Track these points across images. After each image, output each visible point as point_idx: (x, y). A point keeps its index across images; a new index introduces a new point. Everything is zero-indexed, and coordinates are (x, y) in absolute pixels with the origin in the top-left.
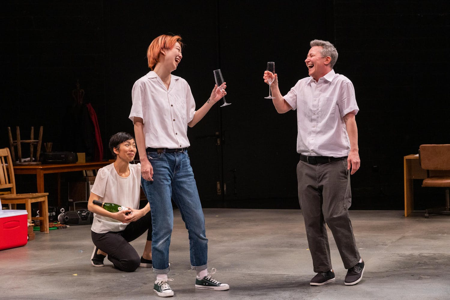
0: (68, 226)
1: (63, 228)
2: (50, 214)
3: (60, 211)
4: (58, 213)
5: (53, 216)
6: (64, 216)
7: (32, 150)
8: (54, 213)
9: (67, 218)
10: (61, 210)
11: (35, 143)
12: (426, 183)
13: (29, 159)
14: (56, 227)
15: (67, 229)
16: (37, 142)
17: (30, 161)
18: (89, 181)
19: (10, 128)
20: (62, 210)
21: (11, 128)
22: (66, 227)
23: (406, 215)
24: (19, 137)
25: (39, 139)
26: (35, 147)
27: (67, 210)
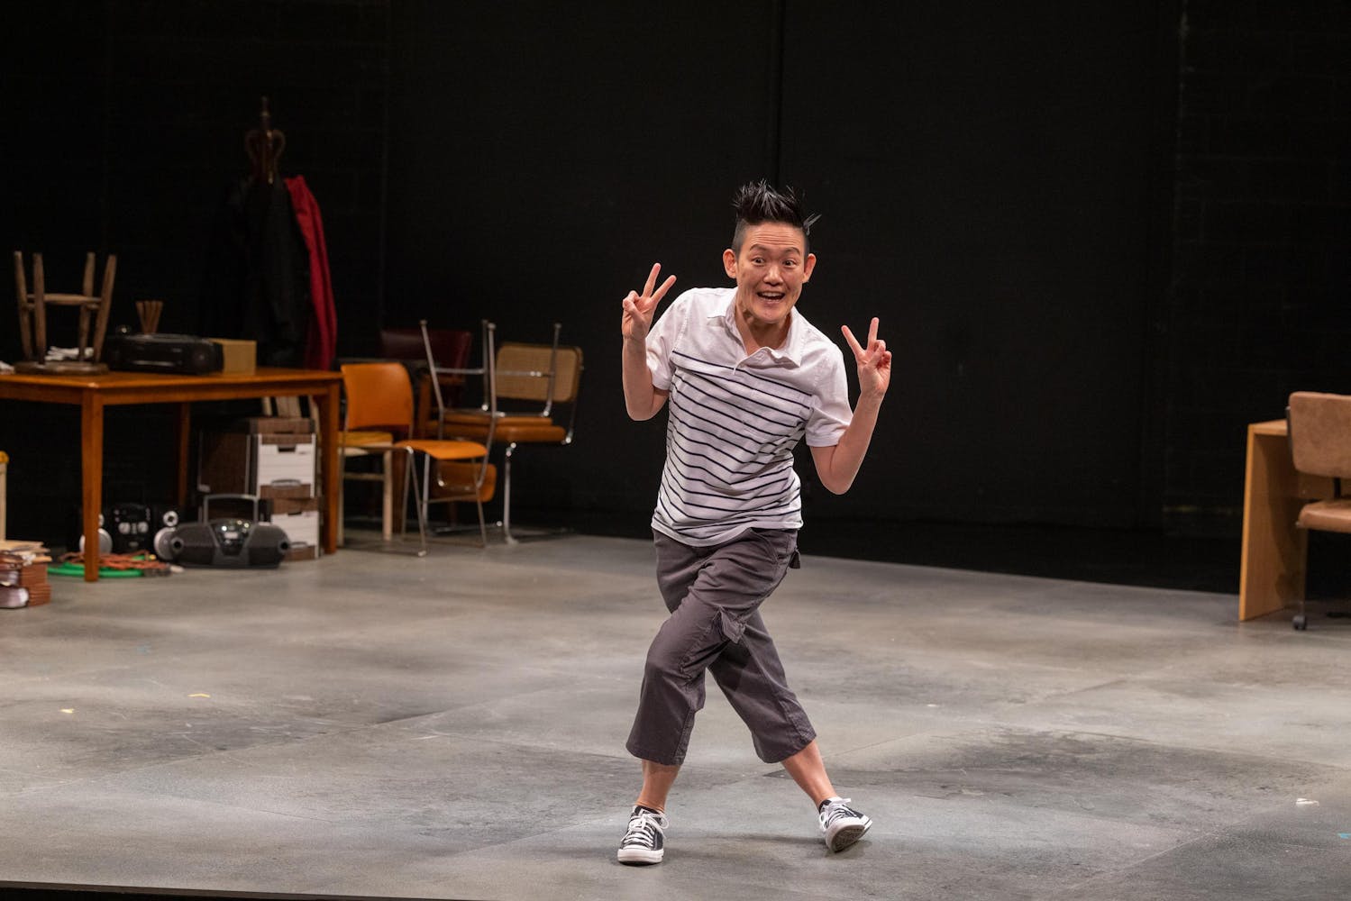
0: (175, 569)
1: (159, 573)
2: (131, 527)
3: (161, 519)
4: (157, 525)
5: (139, 534)
6: (174, 535)
7: (85, 325)
8: (143, 527)
9: (177, 545)
10: (166, 517)
11: (94, 306)
12: (1309, 515)
13: (75, 352)
14: (138, 570)
15: (169, 578)
16: (98, 303)
17: (78, 359)
18: (257, 432)
19: (19, 254)
20: (171, 519)
21: (24, 255)
22: (168, 573)
23: (1242, 616)
24: (40, 284)
25: (103, 295)
26: (94, 315)
27: (183, 519)
